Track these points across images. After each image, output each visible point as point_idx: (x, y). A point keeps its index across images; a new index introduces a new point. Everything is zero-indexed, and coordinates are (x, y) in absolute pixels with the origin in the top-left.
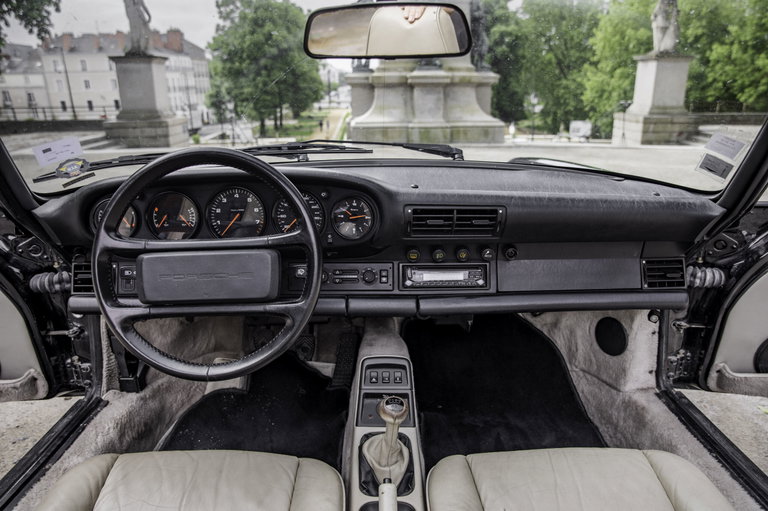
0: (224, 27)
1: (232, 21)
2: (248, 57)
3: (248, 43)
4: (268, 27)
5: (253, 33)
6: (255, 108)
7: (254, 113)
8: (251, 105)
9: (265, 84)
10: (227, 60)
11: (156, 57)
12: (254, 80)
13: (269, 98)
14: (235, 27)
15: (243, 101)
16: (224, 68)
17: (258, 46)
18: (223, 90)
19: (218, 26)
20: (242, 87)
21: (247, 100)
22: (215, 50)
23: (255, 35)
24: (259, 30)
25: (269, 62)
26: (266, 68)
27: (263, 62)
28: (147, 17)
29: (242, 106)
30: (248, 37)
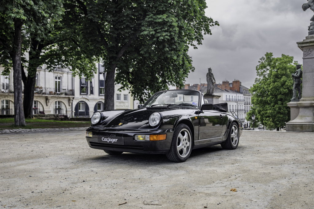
0: (260, 79)
1: (264, 76)
2: (271, 94)
3: (271, 87)
4: (284, 78)
5: (274, 82)
6: (273, 121)
7: (272, 124)
8: (271, 119)
9: (280, 109)
10: (259, 96)
11: (215, 96)
12: (274, 106)
13: (282, 116)
14: (266, 79)
15: (266, 117)
16: (257, 100)
17: (276, 88)
18: (256, 111)
19: (257, 79)
20: (267, 110)
21: (269, 117)
22: (254, 91)
23: (276, 83)
24: (278, 80)
25: (283, 97)
26: (281, 100)
27: (279, 97)
28: (214, 81)
29: (266, 120)
30: (272, 84)
